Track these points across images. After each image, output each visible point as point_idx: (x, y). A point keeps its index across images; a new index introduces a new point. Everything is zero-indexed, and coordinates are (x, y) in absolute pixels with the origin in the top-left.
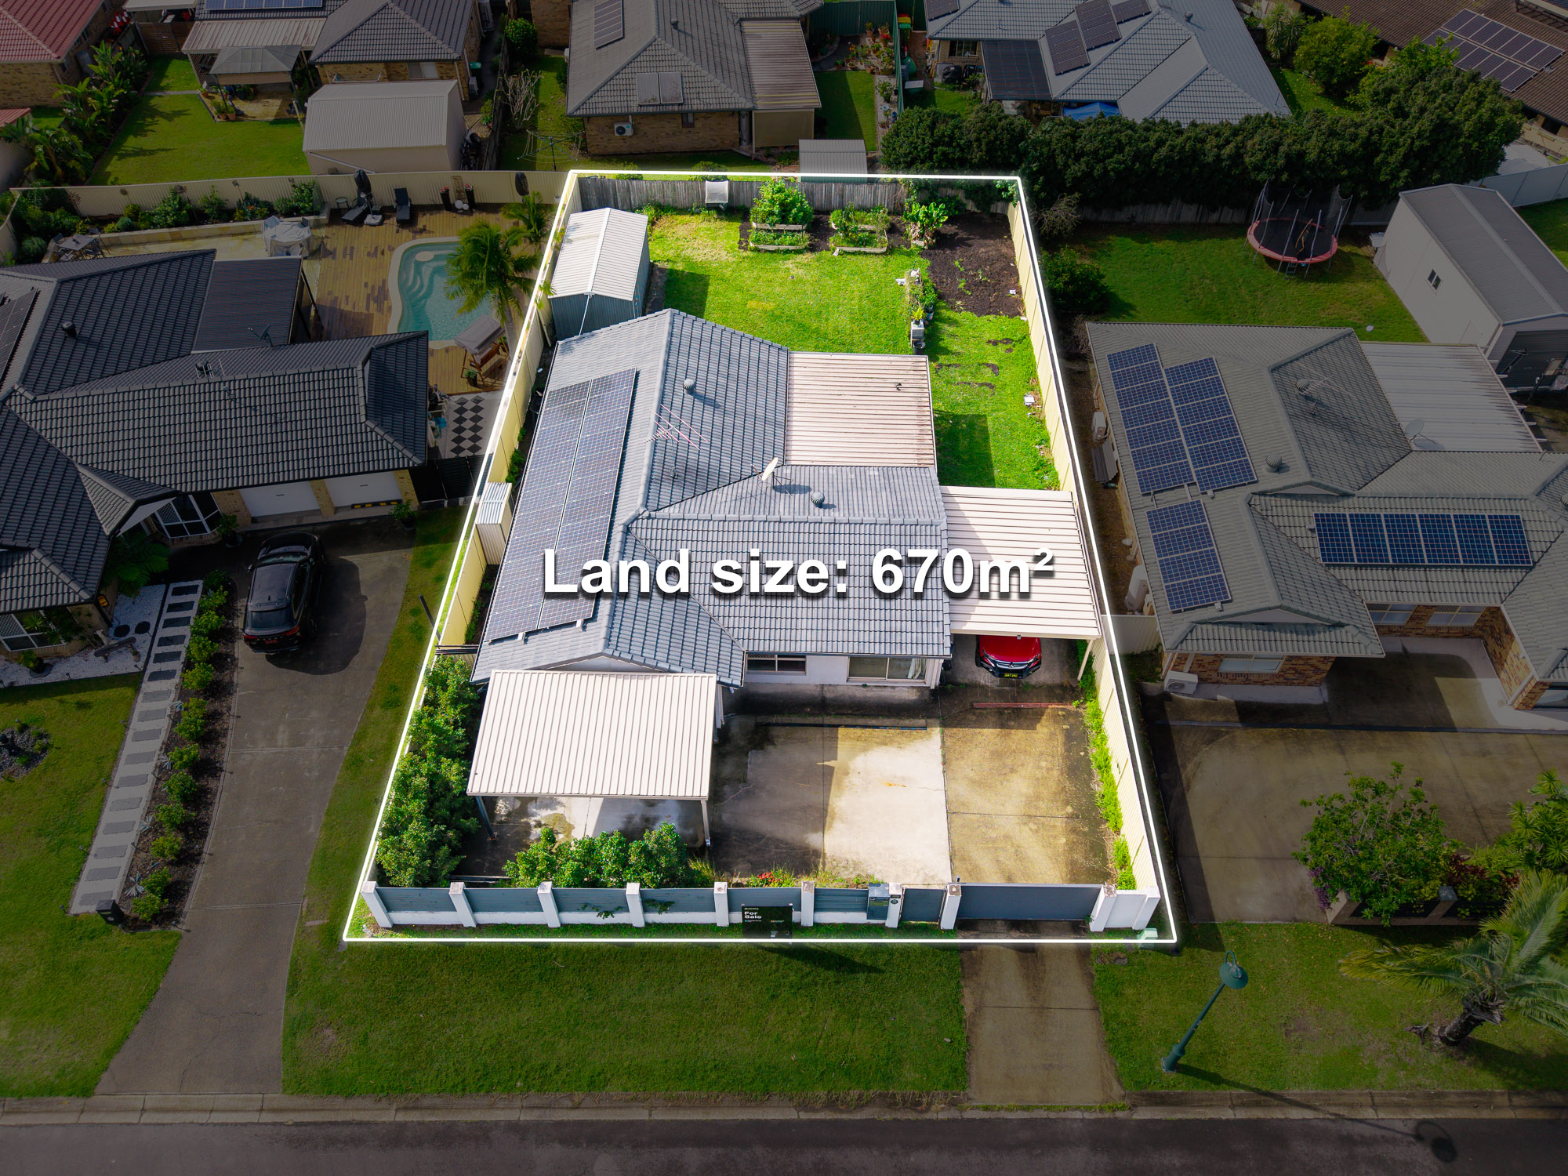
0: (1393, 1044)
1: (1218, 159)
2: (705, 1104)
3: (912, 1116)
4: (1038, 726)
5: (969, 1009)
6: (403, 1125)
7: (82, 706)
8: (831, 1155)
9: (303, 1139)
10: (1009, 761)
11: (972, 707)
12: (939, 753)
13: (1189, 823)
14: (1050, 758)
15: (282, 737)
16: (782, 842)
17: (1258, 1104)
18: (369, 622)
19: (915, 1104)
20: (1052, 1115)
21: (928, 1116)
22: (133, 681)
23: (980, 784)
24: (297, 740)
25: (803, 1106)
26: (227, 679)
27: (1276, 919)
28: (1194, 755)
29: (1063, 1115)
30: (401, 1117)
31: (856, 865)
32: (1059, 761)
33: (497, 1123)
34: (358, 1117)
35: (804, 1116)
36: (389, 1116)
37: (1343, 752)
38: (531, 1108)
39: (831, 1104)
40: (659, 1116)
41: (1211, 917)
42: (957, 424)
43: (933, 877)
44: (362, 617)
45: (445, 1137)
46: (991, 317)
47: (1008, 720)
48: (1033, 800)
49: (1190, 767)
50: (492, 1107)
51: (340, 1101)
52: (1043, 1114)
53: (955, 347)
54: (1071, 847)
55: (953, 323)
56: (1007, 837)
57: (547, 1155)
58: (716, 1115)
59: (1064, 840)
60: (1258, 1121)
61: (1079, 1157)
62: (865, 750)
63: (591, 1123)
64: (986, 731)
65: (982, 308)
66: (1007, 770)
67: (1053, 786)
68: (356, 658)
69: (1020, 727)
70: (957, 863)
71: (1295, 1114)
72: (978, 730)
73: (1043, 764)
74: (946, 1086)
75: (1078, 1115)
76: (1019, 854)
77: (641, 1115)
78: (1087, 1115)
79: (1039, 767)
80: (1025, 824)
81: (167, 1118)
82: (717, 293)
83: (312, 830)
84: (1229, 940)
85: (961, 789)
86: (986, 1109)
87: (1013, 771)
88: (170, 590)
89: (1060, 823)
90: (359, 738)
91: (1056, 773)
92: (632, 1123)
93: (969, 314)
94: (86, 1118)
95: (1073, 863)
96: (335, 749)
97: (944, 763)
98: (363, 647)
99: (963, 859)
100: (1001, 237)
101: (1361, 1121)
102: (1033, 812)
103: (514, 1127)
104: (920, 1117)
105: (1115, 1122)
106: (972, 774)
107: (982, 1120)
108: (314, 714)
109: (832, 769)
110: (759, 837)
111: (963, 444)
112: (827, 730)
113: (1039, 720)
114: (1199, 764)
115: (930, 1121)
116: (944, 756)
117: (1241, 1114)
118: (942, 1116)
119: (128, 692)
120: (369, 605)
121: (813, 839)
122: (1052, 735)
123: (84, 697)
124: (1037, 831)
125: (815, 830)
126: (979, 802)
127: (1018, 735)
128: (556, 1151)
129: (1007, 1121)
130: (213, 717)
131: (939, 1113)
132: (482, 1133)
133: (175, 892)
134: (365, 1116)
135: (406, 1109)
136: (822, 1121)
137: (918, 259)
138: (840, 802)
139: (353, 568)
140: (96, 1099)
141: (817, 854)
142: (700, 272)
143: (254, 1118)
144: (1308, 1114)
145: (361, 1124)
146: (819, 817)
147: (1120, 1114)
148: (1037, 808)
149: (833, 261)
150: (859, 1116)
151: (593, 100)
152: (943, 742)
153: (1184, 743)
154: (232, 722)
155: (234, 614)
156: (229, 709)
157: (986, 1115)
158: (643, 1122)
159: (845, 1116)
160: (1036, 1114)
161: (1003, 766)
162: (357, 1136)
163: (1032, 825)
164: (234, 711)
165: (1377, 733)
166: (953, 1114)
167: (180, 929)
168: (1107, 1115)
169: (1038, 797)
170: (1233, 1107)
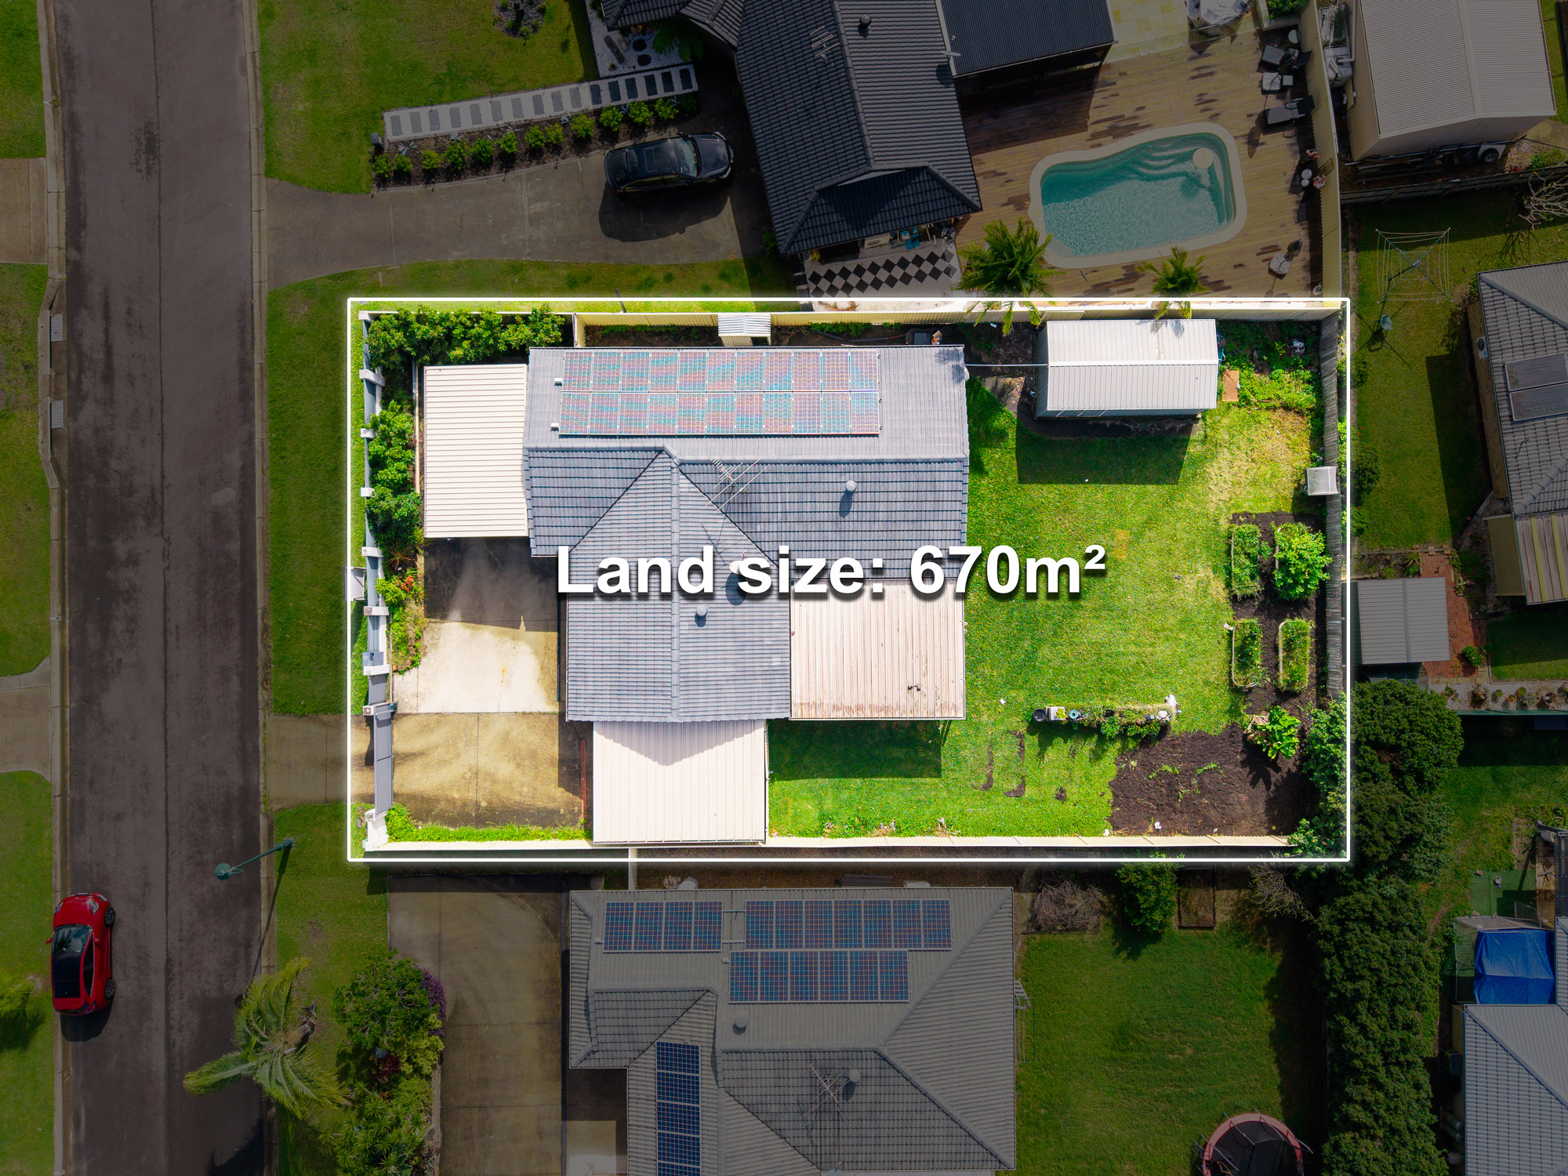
0: (304, 990)
1: (1351, 1100)
2: (265, 551)
3: (260, 678)
4: (562, 790)
5: (325, 718)
6: (252, 370)
7: (565, 46)
8: (237, 629)
9: (244, 314)
10: (527, 763)
11: (580, 739)
12: (534, 710)
13: (469, 890)
14: (531, 795)
15: (538, 207)
16: (454, 592)
17: (269, 894)
18: (656, 243)
19: (266, 680)
20: (261, 765)
21: (260, 688)
22: (591, 72)
23: (505, 739)
24: (534, 220)
25: (265, 612)
26: (592, 146)
27: (392, 935)
28: (533, 907)
29: (262, 772)
30: (257, 367)
31: (435, 645)
32: (528, 801)
33: (253, 426)
34: (257, 341)
35: (259, 612)
36: (258, 359)
37: (538, 1023)
38: (263, 444)
39: (266, 629)
40: (258, 523)
41: (391, 891)
42: (926, 747)
43: (423, 699)
44: (661, 234)
45: (246, 396)
46: (1109, 796)
47: (568, 767)
48: (491, 777)
49: (522, 901)
50: (263, 420)
51: (265, 328)
52: (262, 760)
53: (1051, 753)
54: (451, 801)
55: (1096, 756)
56: (458, 755)
57: (235, 460)
58: (259, 558)
59: (456, 796)
60: (259, 893)
61: (236, 777)
62: (536, 653)
63: (254, 482)
64: (556, 749)
65: (1121, 787)
66: (519, 761)
67: (504, 794)
68: (617, 242)
69: (560, 775)
70: (435, 717)
71: (264, 916)
72: (557, 741)
73: (525, 789)
74: (276, 701)
75: (262, 781)
76: (442, 763)
77: (259, 512)
78: (261, 786)
79: (522, 786)
80: (470, 770)
81: (255, 227)
82: (1143, 495)
83: (455, 254)
84: (376, 899)
85: (501, 725)
86: (265, 725)
87: (518, 765)
88: (685, 67)
89: (471, 795)
90: (540, 266)
91: (517, 798)
92: (254, 507)
93: (1112, 773)
94: (255, 178)
95: (438, 801)
96: (528, 250)
97: (524, 713)
98: (629, 244)
99: (438, 722)
100: (1272, 821)
101: (260, 955)
102: (481, 776)
103: (251, 436)
104: (259, 683)
105: (257, 804)
106: (514, 733)
107: (257, 722)
108: (560, 225)
109: (517, 627)
110: (457, 574)
111: (898, 753)
112: (555, 623)
113: (568, 790)
114: (523, 908)
115: (257, 690)
116: (531, 713)
117: (263, 882)
118: (260, 697)
119: (580, 72)
120: (675, 237)
121: (456, 614)
122: (554, 800)
123: (574, 44)
124: (464, 778)
125: (463, 616)
126: (489, 738)
127: (553, 773)
128: (237, 464)
129: (258, 736)
130: (556, 148)
131: (262, 695)
132: (248, 417)
133: (402, 177)
134: (257, 346)
135: (262, 369)
136: (256, 623)
137: (1224, 721)
138: (488, 634)
139: (716, 211)
140: (264, 181)
141: (444, 617)
142: (1186, 472)
143: (256, 279)
144: (264, 924)
145: (253, 344)
146: (475, 617)
147: (262, 807)
148: (485, 780)
149: (1215, 622)
150: (260, 645)
151: (1510, 303)
152: (545, 714)
153: (546, 900)
154: (551, 164)
155: (661, 129)
156: (564, 158)
157: (261, 724)
158: (254, 514)
159: (259, 637)
160: (262, 755)
161: (523, 758)
162: (245, 343)
163: (468, 775)
164: (562, 162)
165: (560, 1056)
166: (261, 704)
167: (375, 191)
168: (262, 799)
169: (494, 782)
170: (268, 878)
